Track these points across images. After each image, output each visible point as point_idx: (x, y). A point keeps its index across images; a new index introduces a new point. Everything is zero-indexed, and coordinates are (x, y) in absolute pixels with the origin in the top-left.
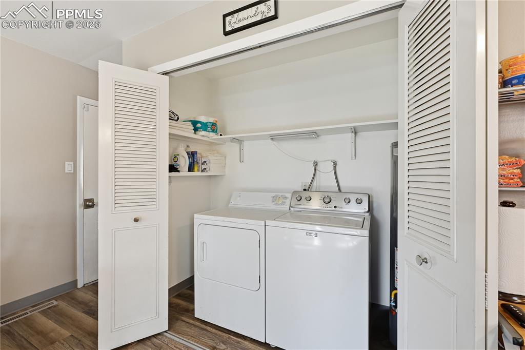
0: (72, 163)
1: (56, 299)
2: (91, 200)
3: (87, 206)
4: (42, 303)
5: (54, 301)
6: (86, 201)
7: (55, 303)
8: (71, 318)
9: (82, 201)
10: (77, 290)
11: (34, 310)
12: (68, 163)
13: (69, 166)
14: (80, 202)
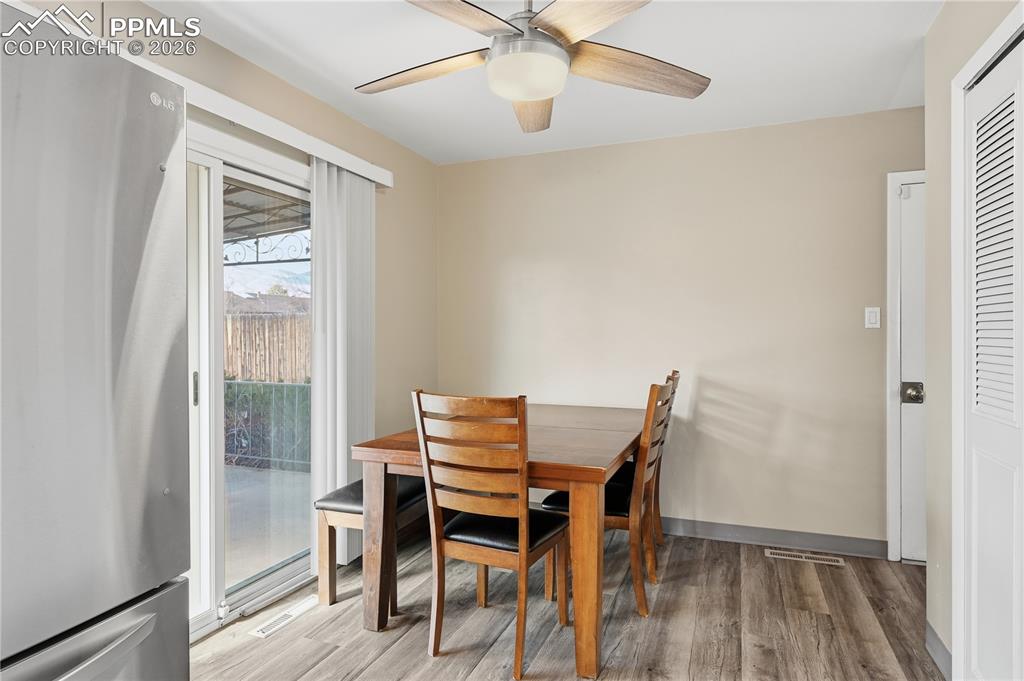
0: (878, 309)
1: (845, 558)
2: (918, 386)
3: (907, 399)
4: (827, 554)
5: (841, 560)
6: (905, 386)
7: (842, 562)
8: (846, 594)
9: (897, 387)
10: (884, 562)
11: (811, 558)
12: (871, 309)
13: (871, 317)
14: (893, 387)
